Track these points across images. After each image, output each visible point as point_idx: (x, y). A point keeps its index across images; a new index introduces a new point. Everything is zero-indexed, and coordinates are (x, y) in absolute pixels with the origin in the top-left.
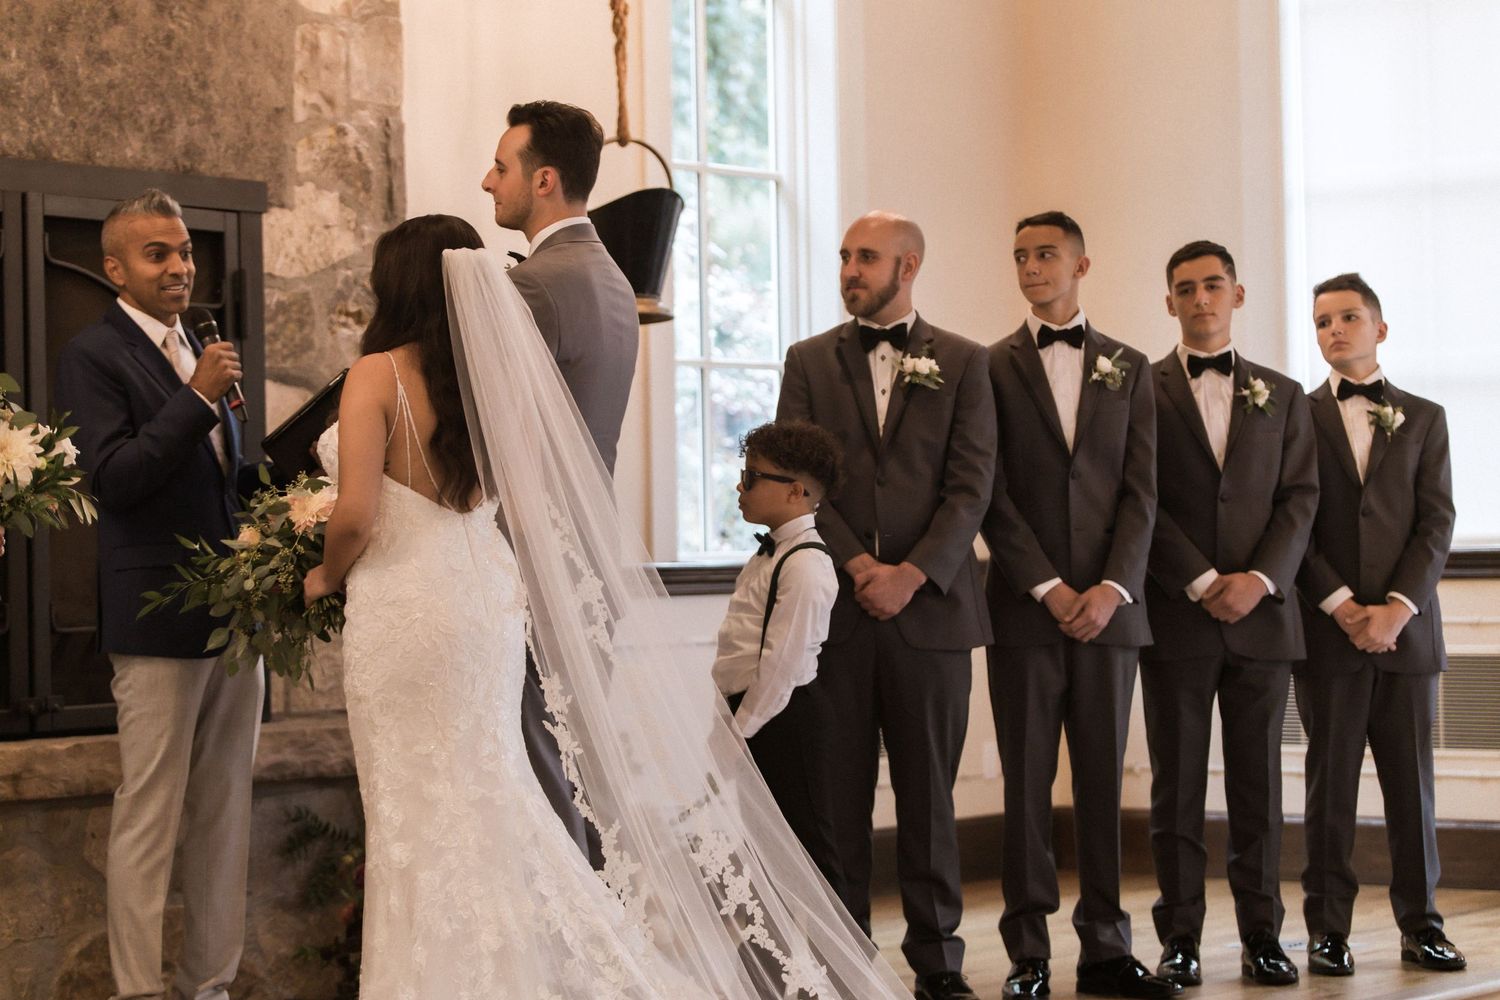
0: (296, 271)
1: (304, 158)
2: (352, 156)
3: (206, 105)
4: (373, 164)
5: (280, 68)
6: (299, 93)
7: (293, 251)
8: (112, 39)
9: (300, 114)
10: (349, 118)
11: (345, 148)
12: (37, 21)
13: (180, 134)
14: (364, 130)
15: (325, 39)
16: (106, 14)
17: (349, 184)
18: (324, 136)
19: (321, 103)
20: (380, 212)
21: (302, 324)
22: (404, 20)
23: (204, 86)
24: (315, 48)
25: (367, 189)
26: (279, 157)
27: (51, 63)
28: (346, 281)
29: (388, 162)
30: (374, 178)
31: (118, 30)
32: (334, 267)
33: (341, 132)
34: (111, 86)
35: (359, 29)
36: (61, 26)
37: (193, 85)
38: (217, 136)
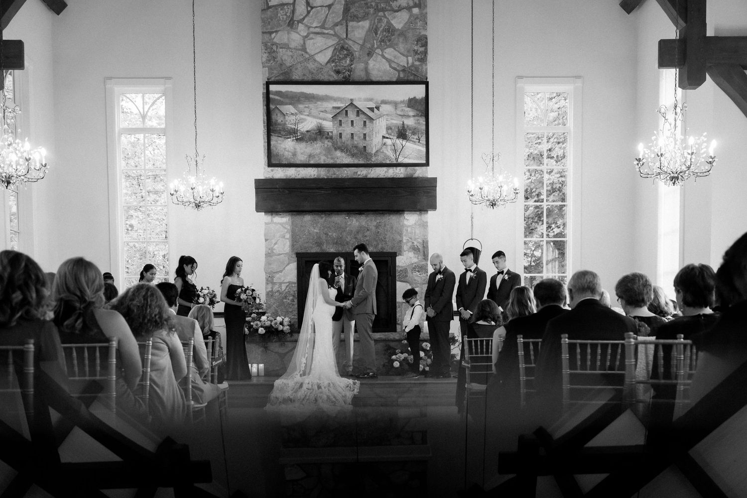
0: (405, 265)
1: (405, 248)
2: (416, 246)
3: (386, 241)
4: (421, 247)
5: (400, 234)
6: (404, 238)
7: (403, 262)
8: (368, 233)
9: (404, 241)
10: (415, 241)
11: (414, 246)
12: (353, 232)
13: (380, 246)
14: (418, 242)
15: (409, 229)
16: (366, 229)
17: (415, 251)
18: (410, 244)
19: (408, 239)
20: (422, 255)
21: (406, 273)
22: (428, 224)
23: (385, 238)
24: (407, 231)
25: (419, 251)
26: (400, 247)
27: (356, 238)
28: (415, 266)
29: (424, 247)
30: (421, 250)
31: (368, 232)
32: (413, 264)
33: (413, 243)
34: (367, 240)
35: (418, 226)
36: (358, 233)
37: (383, 238)
38: (388, 246)
